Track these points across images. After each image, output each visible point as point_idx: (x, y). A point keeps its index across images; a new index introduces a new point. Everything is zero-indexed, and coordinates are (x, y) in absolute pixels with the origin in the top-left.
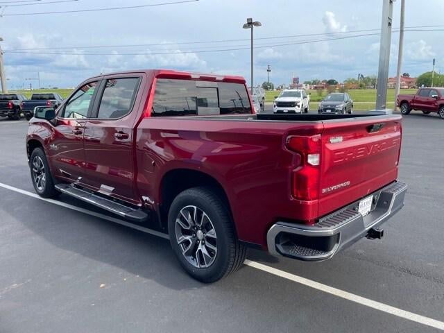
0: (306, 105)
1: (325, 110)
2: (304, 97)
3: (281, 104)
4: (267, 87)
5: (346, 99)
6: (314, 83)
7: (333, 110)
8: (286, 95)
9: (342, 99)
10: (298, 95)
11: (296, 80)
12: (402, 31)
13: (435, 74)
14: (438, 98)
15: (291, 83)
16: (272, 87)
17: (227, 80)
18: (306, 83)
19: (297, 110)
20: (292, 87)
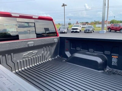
0: (81, 29)
1: (86, 31)
2: (80, 27)
3: (73, 29)
4: (69, 24)
5: (92, 27)
6: (82, 23)
7: (89, 31)
8: (75, 26)
9: (91, 27)
10: (78, 26)
11: (77, 22)
12: (108, 7)
13: (115, 20)
14: (119, 27)
15: (76, 23)
16: (71, 24)
17: (40, 18)
18: (80, 23)
19: (78, 31)
20: (76, 24)
